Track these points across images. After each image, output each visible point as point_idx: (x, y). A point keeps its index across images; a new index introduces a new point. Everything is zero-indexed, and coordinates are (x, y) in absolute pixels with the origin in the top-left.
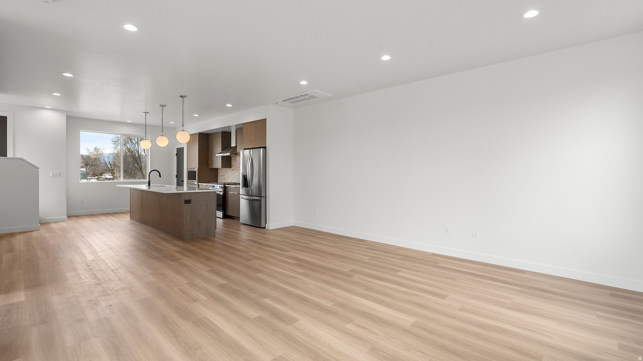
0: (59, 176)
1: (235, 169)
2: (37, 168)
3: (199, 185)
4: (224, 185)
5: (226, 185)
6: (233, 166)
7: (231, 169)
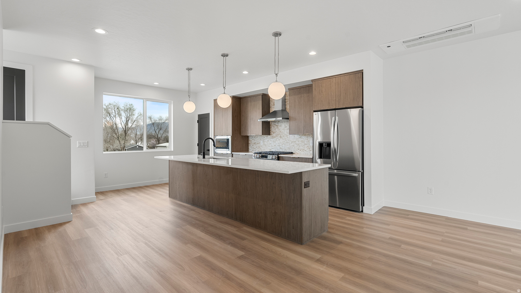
0: (87, 146)
1: (276, 136)
2: (69, 137)
3: (232, 154)
4: (278, 155)
5: (279, 155)
6: (274, 133)
7: (269, 136)
